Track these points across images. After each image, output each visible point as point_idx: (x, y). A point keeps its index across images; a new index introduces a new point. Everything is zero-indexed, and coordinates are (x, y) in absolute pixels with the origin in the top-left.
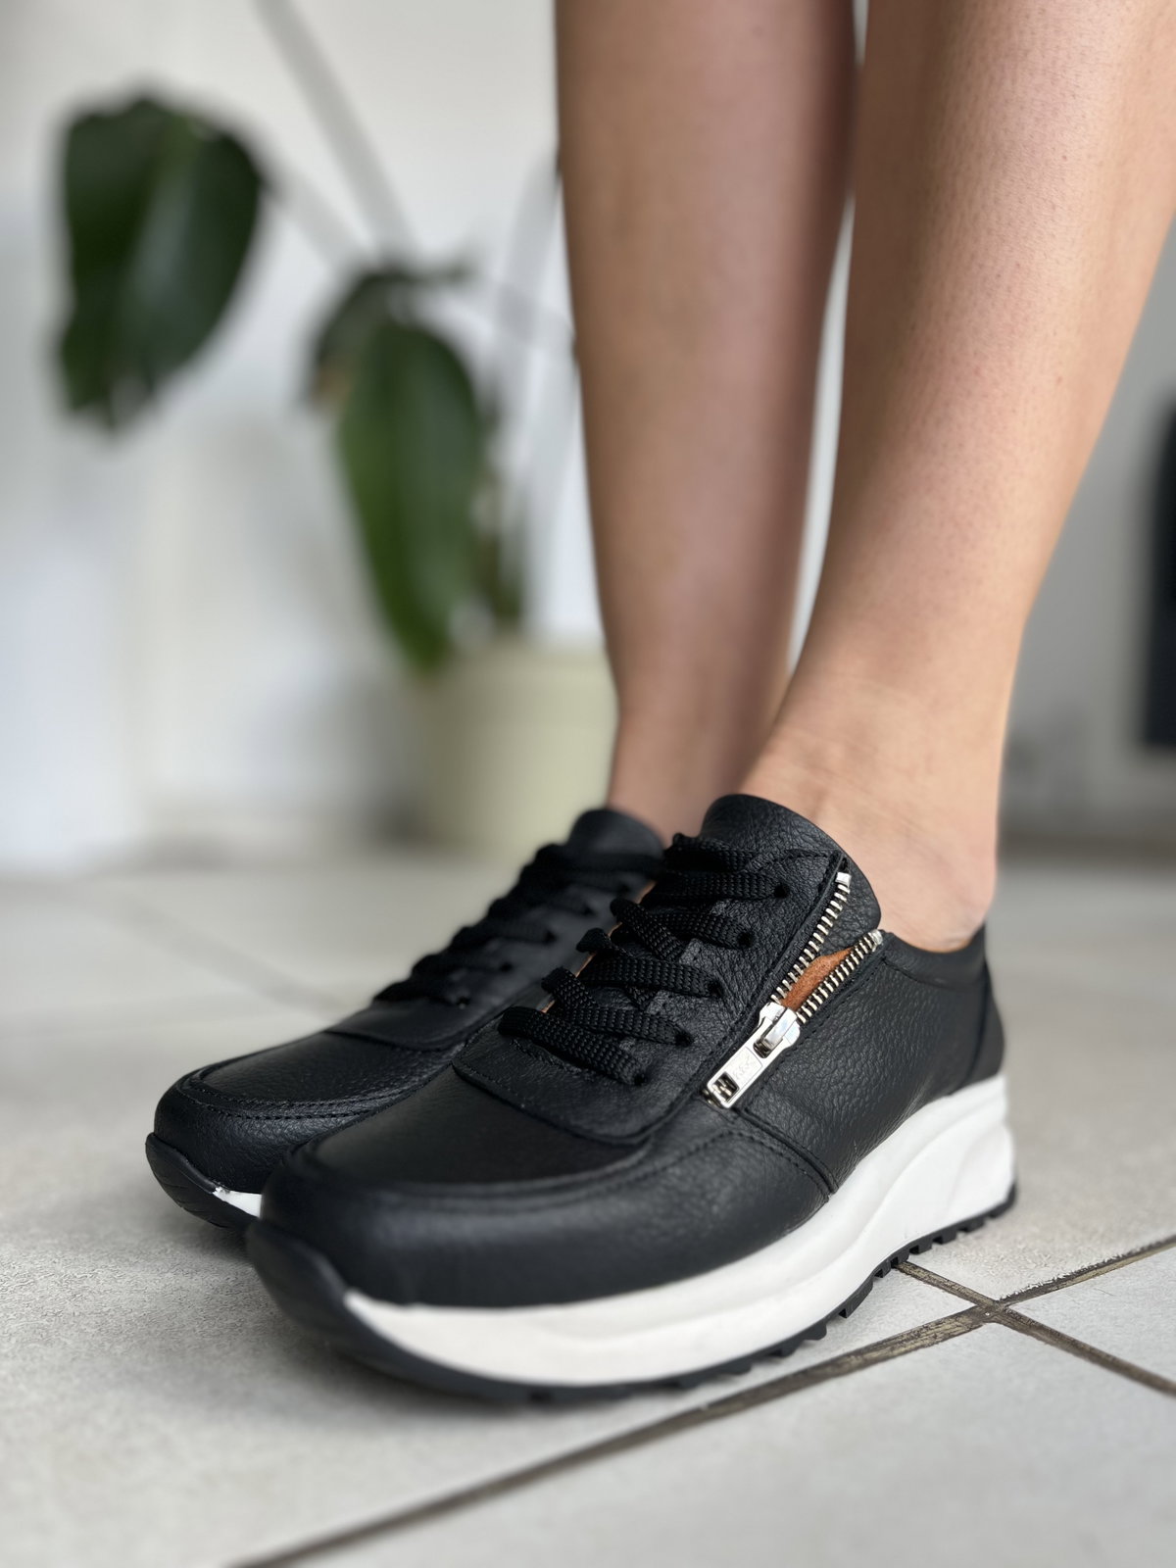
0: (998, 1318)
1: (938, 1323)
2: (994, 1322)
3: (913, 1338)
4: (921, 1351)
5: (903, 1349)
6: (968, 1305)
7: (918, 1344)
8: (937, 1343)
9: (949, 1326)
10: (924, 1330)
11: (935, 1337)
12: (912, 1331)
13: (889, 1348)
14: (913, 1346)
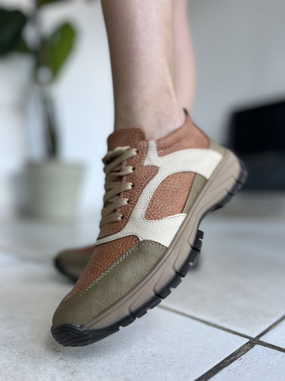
0: (257, 343)
1: (243, 346)
2: (257, 344)
3: (239, 352)
4: (243, 355)
5: (238, 356)
6: (248, 340)
7: (241, 354)
8: (246, 353)
9: (246, 347)
10: (241, 349)
11: (244, 351)
12: (238, 350)
13: (235, 356)
14: (240, 354)
